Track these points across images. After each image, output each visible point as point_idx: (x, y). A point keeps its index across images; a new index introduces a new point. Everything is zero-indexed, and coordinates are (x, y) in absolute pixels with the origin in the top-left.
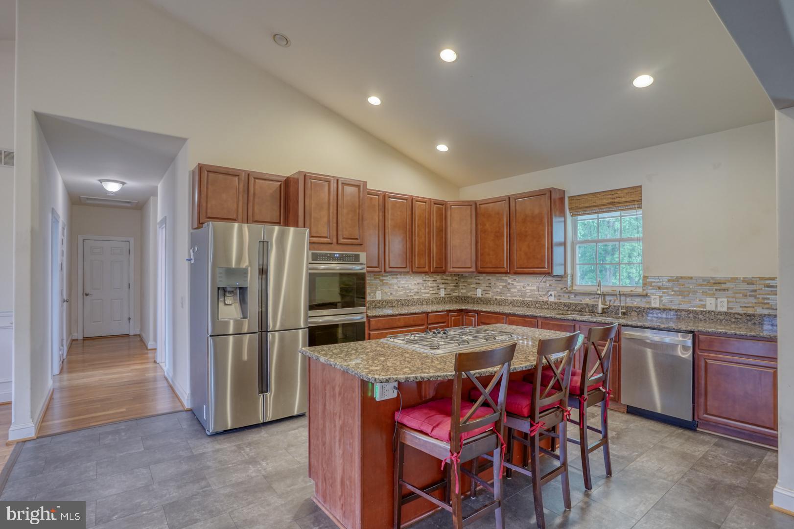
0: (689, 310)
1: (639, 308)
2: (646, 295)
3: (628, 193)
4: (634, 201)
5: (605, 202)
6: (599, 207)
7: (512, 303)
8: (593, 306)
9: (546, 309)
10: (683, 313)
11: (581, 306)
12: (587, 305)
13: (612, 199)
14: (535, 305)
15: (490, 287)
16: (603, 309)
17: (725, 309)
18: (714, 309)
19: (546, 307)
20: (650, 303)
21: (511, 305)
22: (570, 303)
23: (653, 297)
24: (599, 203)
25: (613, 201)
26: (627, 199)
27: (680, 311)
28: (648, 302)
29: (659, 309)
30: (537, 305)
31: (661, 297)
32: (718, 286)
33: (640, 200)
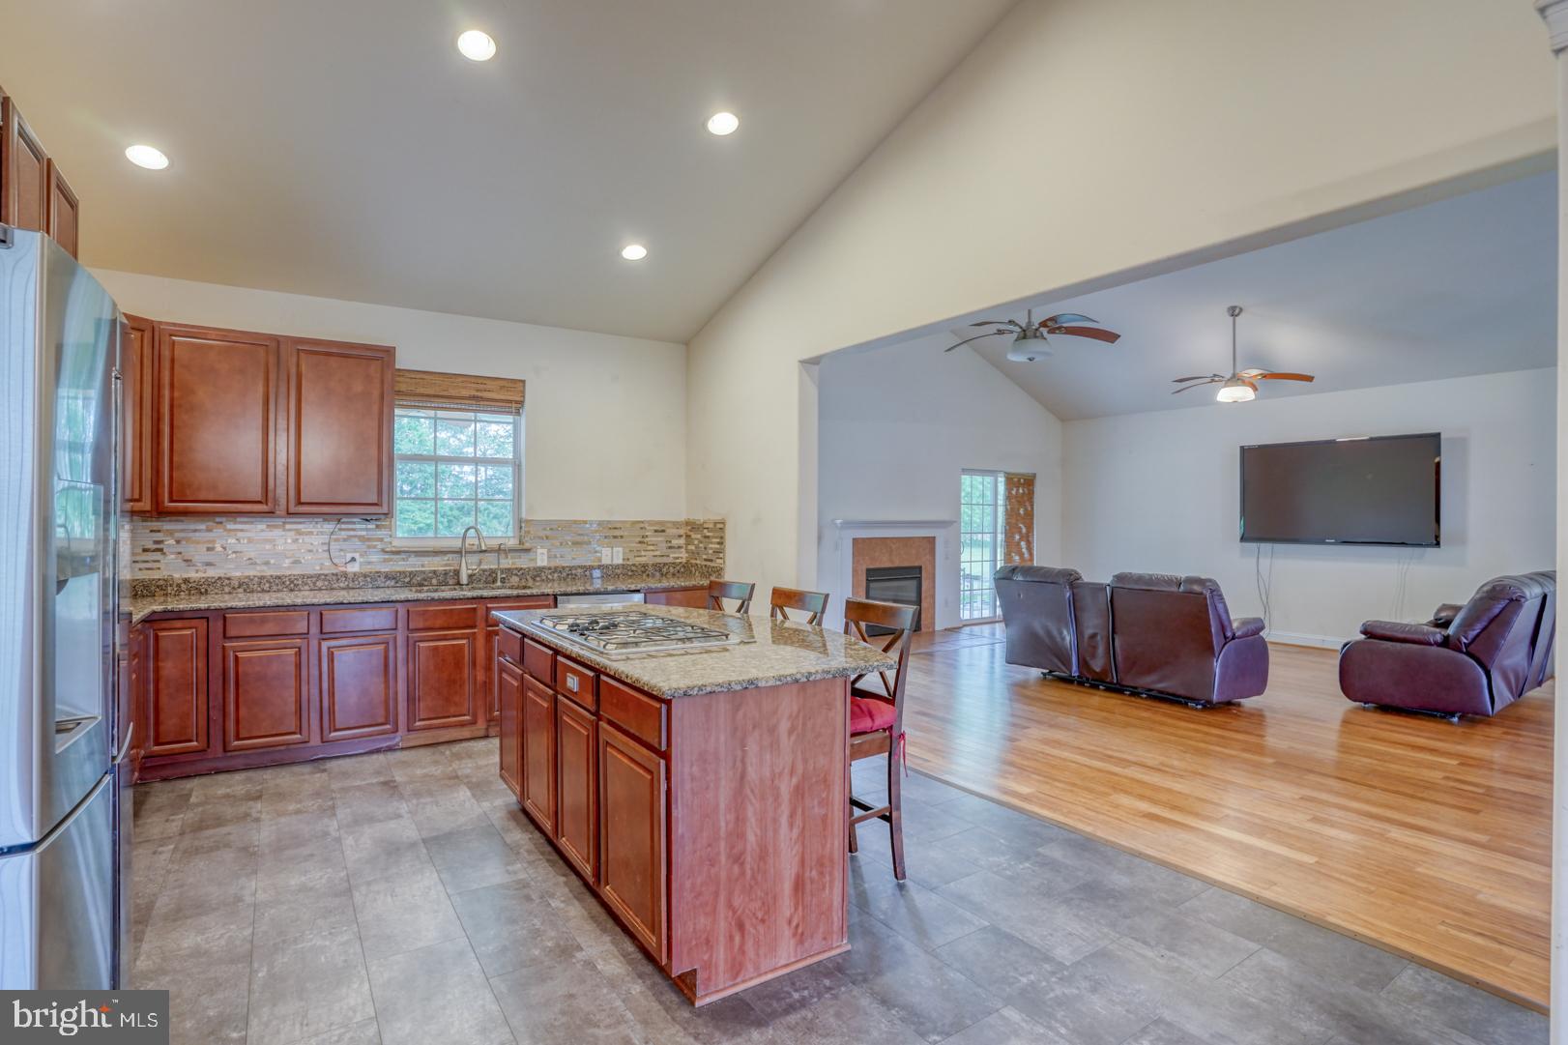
0: (585, 566)
1: (521, 569)
2: (528, 550)
3: (504, 387)
4: (511, 401)
5: (465, 393)
6: (451, 401)
7: (245, 585)
8: (445, 574)
9: (343, 589)
10: (579, 570)
11: (423, 576)
12: (435, 572)
13: (478, 390)
14: (314, 584)
15: (161, 550)
16: (470, 576)
17: (620, 562)
18: (609, 562)
19: (342, 585)
20: (535, 560)
21: (241, 590)
22: (400, 572)
23: (540, 551)
24: (453, 392)
25: (479, 394)
26: (503, 397)
27: (576, 568)
28: (533, 560)
29: (550, 569)
30: (319, 584)
31: (549, 551)
32: (612, 532)
33: (521, 403)
